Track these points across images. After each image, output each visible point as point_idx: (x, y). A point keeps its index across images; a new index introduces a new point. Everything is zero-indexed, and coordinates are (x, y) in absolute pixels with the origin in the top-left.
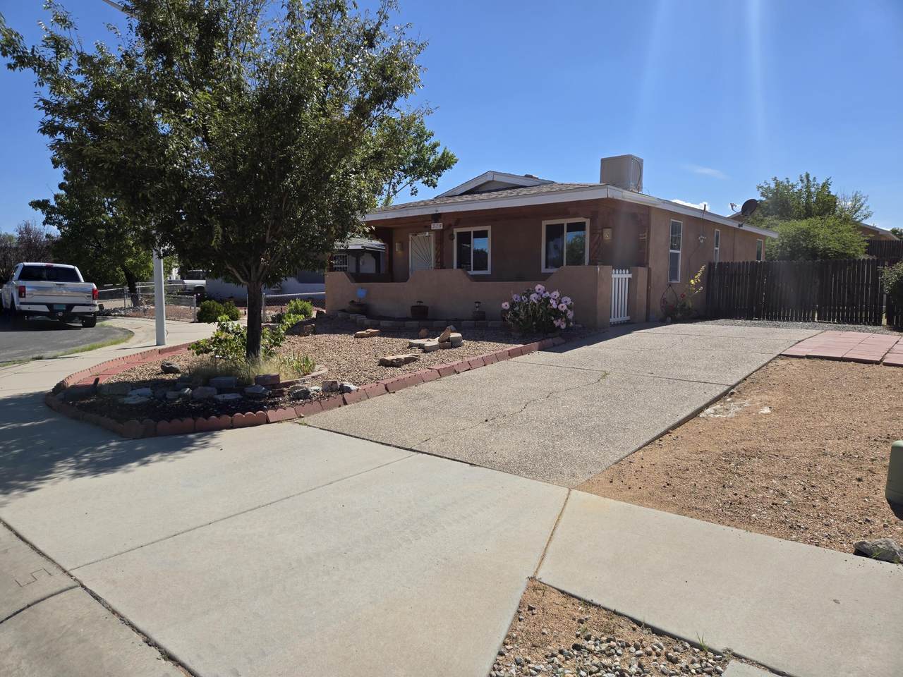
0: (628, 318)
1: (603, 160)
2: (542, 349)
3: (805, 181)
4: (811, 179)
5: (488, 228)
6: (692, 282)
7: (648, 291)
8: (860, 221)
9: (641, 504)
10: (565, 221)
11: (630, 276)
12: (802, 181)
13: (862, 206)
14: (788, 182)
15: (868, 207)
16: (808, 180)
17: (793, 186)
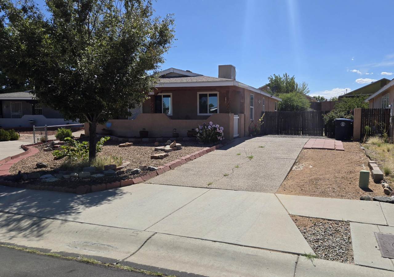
0: (238, 135)
1: (219, 66)
2: (217, 149)
3: (285, 76)
4: (287, 76)
5: (171, 94)
6: (260, 120)
7: (245, 123)
8: (305, 94)
9: (298, 195)
10: (208, 93)
11: (238, 117)
12: (284, 76)
13: (306, 88)
14: (279, 77)
15: (308, 88)
16: (286, 76)
17: (281, 78)
